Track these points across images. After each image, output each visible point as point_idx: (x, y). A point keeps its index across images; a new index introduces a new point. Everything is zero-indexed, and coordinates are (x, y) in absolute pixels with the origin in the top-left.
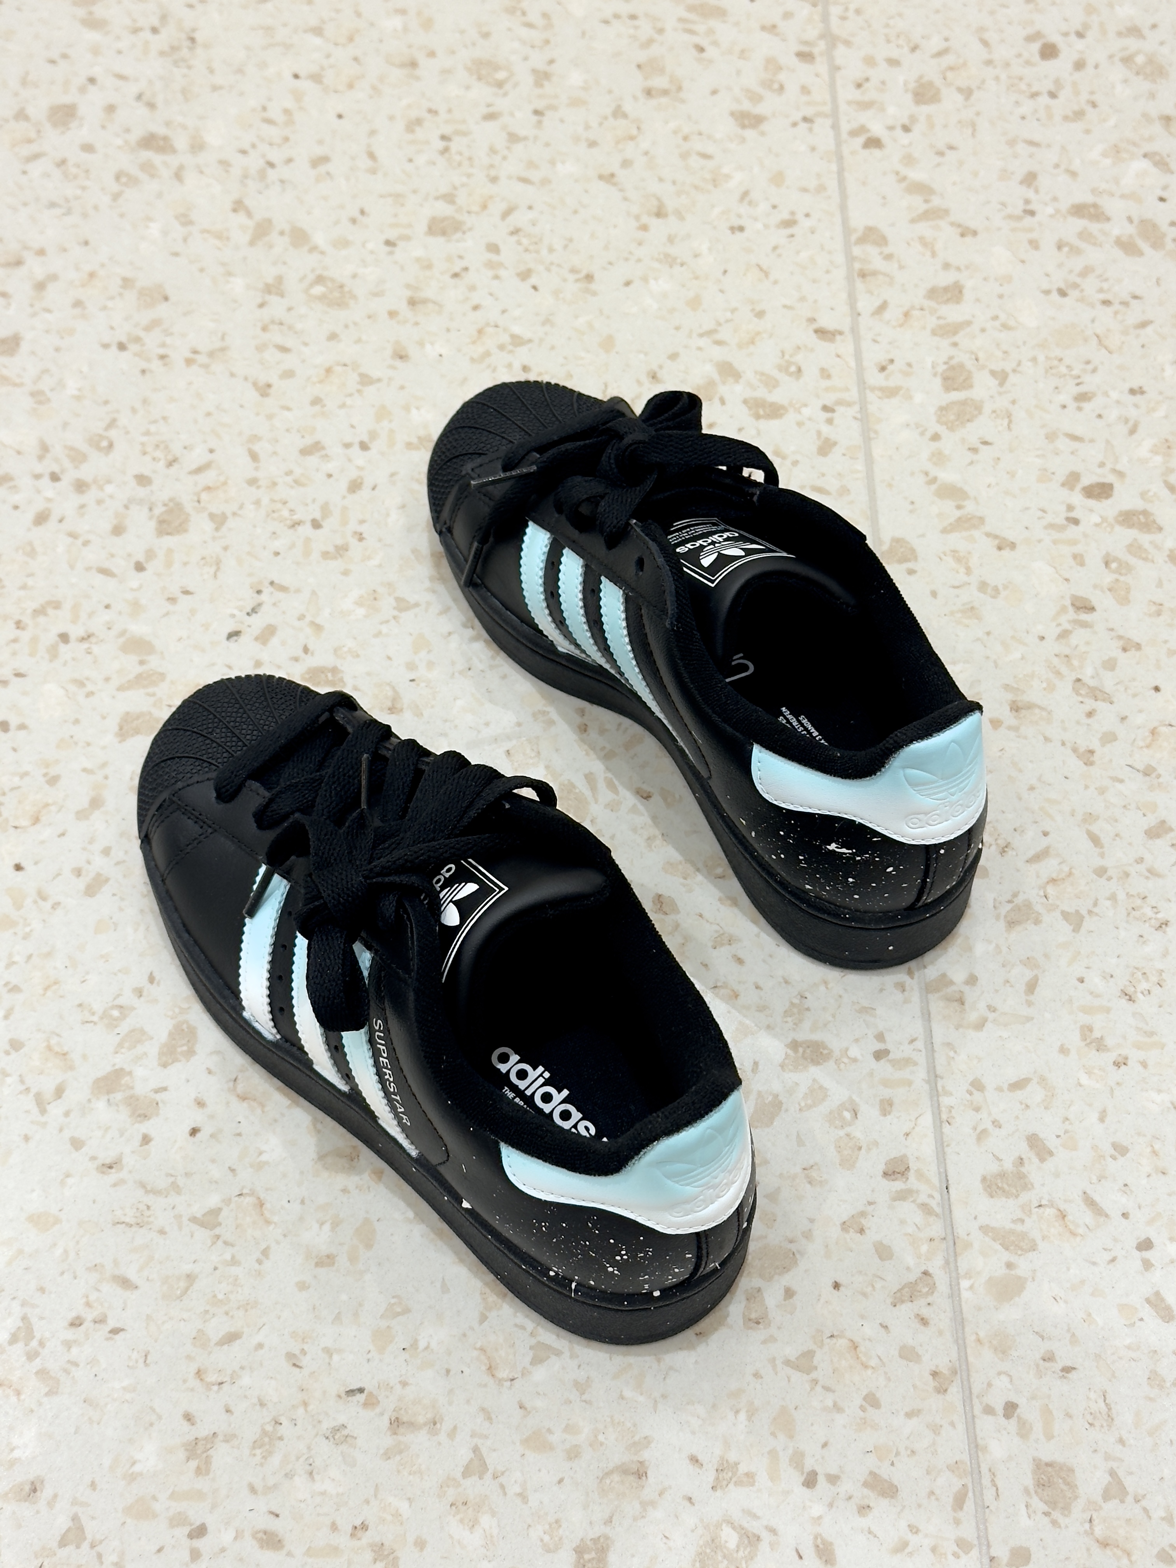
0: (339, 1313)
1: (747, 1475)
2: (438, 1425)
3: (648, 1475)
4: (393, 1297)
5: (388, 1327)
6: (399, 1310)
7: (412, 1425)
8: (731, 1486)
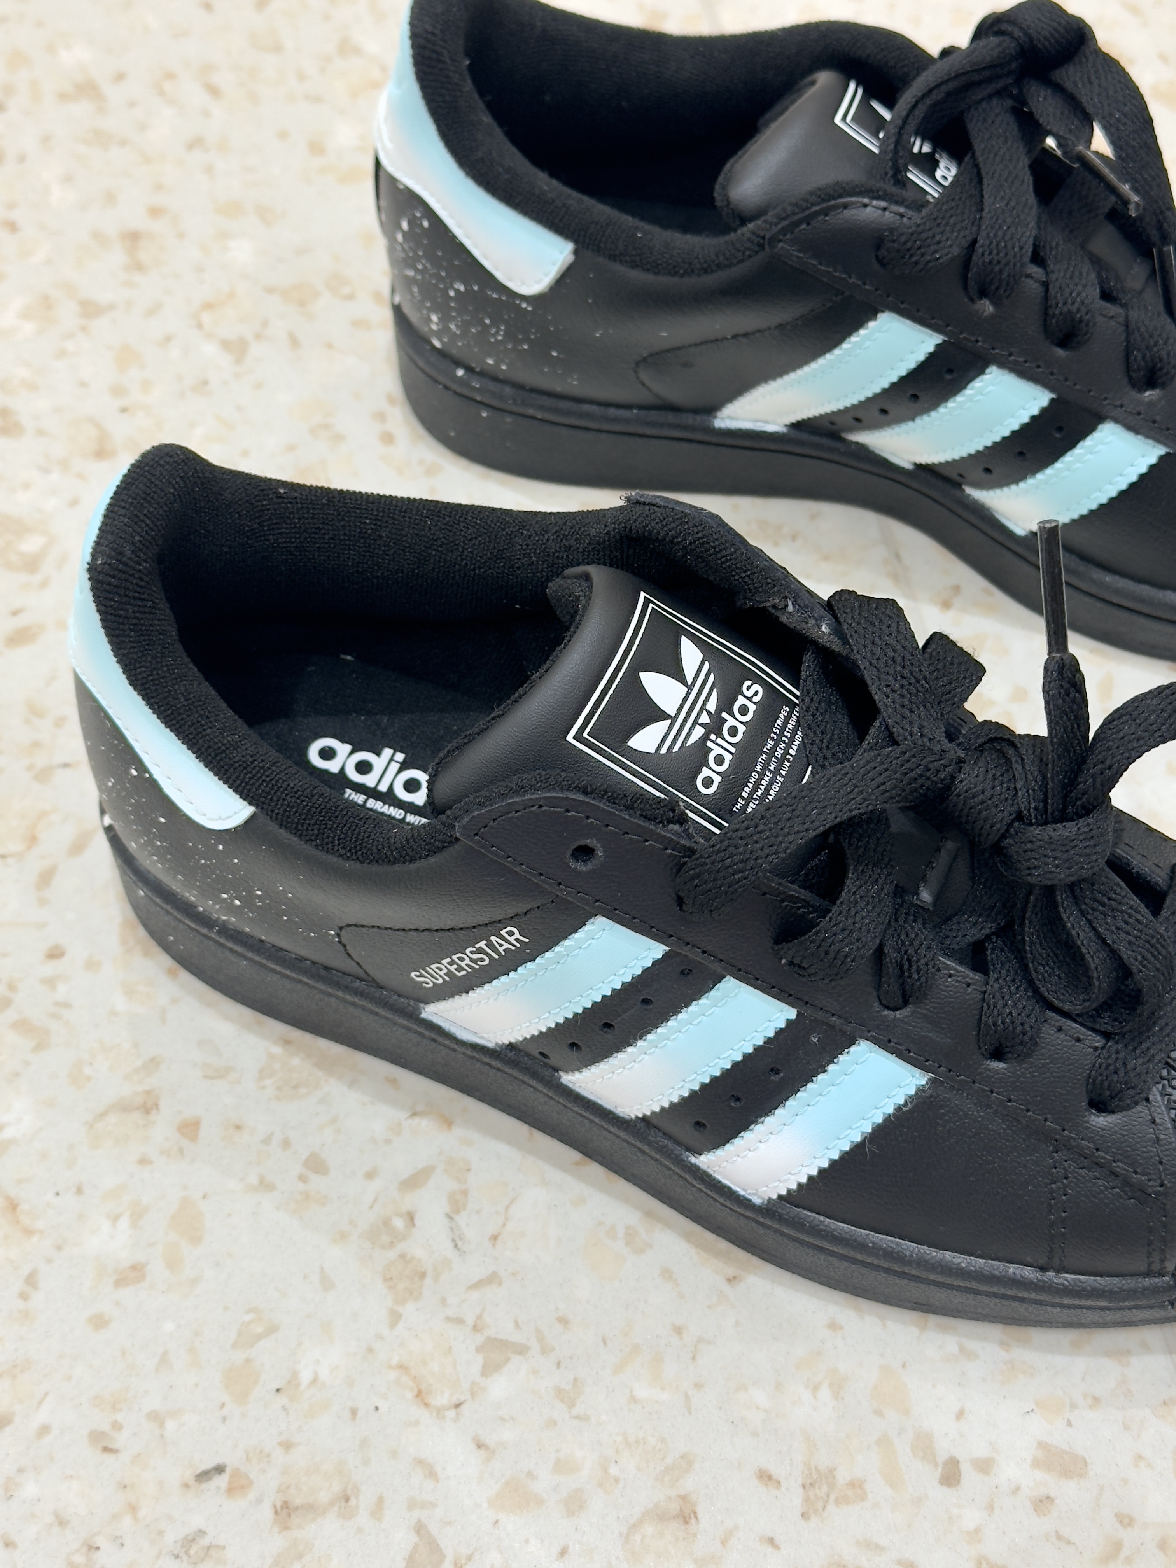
0: (165, 1353)
1: (852, 1484)
2: (353, 1501)
3: (700, 1515)
4: (248, 1312)
5: (248, 1361)
6: (260, 1330)
7: (311, 1509)
8: (831, 1507)
